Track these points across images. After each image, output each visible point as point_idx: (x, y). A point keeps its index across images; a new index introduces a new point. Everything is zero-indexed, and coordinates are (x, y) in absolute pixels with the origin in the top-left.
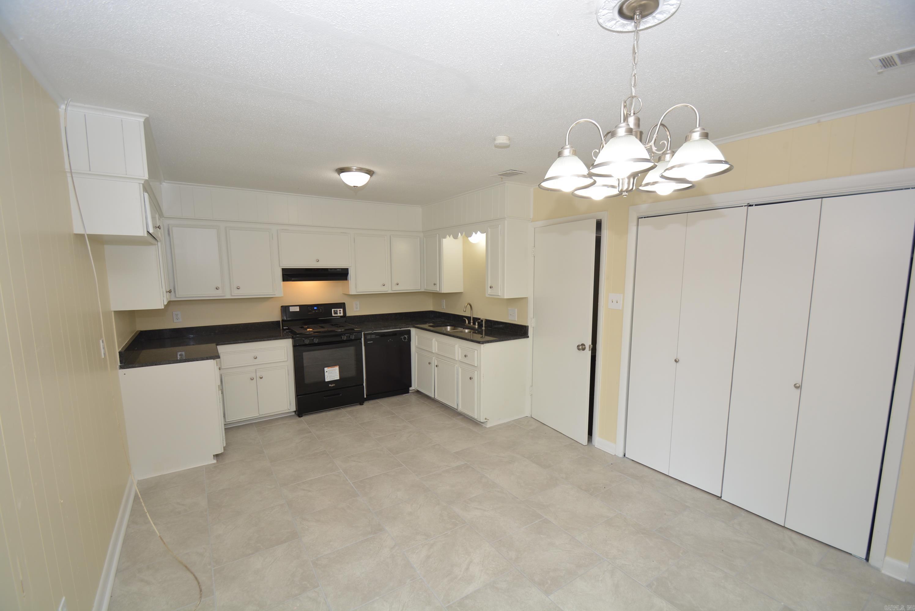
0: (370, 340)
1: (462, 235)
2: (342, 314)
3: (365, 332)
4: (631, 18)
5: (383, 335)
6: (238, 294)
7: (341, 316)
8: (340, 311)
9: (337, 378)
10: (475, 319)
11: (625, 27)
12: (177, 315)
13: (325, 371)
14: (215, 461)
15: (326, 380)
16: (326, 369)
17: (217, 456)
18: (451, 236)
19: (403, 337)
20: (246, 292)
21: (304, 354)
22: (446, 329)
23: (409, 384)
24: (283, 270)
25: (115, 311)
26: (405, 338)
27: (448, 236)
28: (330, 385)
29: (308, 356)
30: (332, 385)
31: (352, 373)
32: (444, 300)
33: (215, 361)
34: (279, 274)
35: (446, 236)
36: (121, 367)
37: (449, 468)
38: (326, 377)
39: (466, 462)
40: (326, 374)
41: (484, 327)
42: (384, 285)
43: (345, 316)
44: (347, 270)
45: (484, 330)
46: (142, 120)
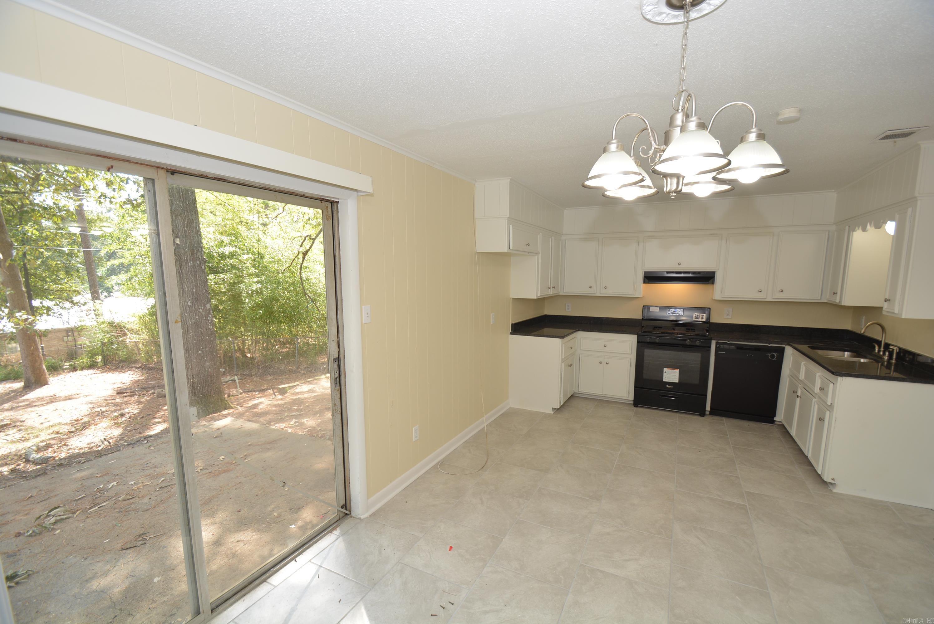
0: (722, 350)
1: (870, 225)
2: (704, 320)
3: (719, 341)
4: (681, 7)
5: (740, 347)
6: (605, 293)
7: (704, 322)
8: (703, 316)
9: (677, 381)
10: (887, 346)
11: (679, 18)
12: (568, 306)
13: (664, 371)
14: (552, 413)
15: (664, 380)
16: (665, 370)
17: (553, 409)
18: (860, 228)
19: (769, 354)
20: (612, 291)
21: (645, 350)
22: (844, 356)
23: (773, 412)
24: (645, 273)
25: (512, 298)
26: (773, 356)
27: (857, 228)
28: (667, 386)
29: (649, 353)
30: (670, 387)
31: (695, 380)
32: (864, 317)
33: (561, 340)
34: (641, 277)
35: (855, 228)
36: (511, 334)
37: (719, 498)
38: (664, 377)
39: (747, 504)
40: (665, 374)
41: (894, 359)
42: (761, 292)
43: (707, 322)
44: (714, 273)
45: (893, 364)
46: (509, 180)
